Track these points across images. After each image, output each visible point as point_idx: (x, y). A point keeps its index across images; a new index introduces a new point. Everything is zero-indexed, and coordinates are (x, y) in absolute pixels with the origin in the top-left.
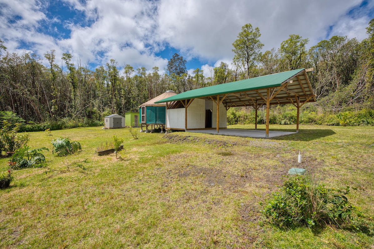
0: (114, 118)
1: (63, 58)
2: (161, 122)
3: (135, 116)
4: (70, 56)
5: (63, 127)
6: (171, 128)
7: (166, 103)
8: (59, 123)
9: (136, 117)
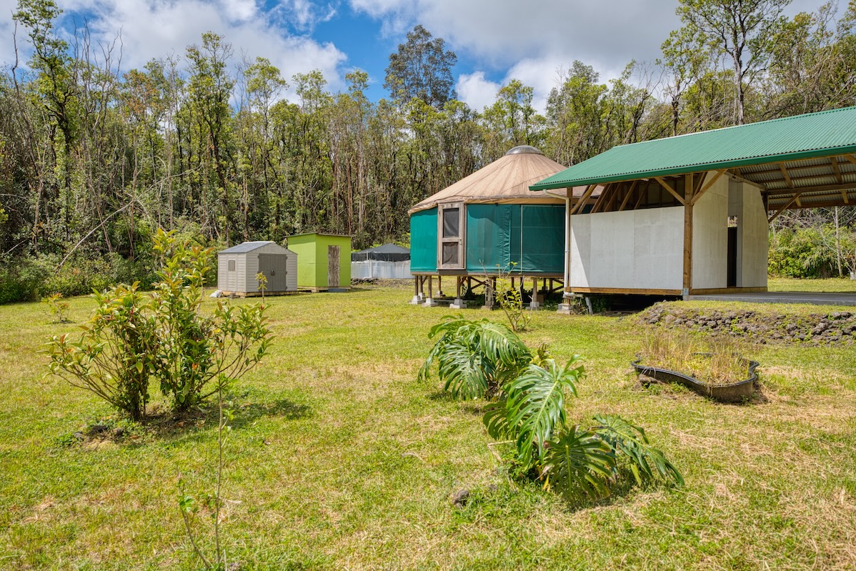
0: (261, 256)
1: (20, 15)
2: (533, 266)
3: (330, 248)
4: (51, 9)
5: (37, 291)
6: (591, 289)
7: (565, 190)
8: (24, 275)
9: (333, 251)
